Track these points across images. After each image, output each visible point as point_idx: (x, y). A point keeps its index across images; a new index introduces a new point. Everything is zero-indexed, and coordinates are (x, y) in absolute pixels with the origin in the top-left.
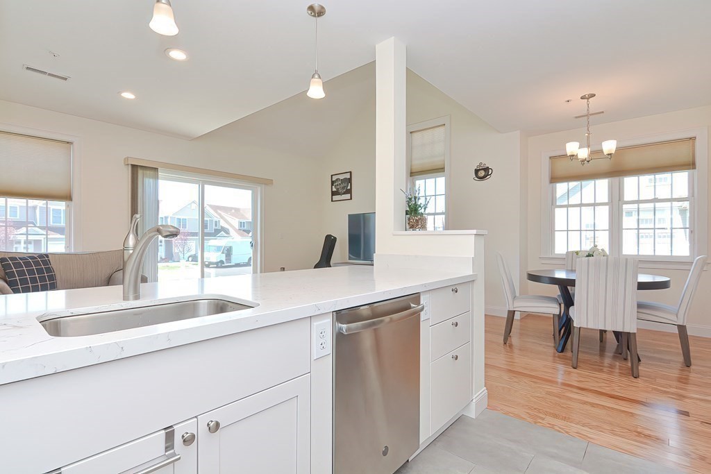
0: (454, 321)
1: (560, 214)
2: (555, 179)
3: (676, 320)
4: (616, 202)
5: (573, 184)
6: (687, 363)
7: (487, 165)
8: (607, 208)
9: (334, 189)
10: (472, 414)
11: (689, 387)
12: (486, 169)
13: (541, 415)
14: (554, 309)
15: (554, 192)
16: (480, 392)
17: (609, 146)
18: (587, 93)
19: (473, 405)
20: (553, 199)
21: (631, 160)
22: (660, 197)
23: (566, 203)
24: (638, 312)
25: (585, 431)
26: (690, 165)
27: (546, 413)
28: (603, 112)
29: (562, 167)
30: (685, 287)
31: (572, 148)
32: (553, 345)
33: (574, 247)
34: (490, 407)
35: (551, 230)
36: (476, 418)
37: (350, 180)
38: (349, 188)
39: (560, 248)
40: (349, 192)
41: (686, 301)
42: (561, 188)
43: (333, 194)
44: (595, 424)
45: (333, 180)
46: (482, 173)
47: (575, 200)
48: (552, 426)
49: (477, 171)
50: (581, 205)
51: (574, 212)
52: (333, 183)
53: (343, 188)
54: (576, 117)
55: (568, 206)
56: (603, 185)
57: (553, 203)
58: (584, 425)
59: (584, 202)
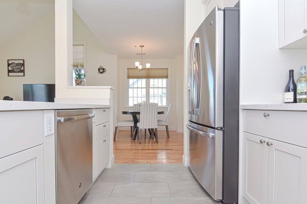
0: (104, 124)
1: (130, 90)
2: (129, 77)
3: (165, 124)
4: (148, 87)
5: (135, 80)
6: (168, 137)
7: (104, 67)
8: (145, 89)
9: (10, 69)
10: (109, 166)
11: (169, 143)
12: (103, 69)
13: (134, 160)
14: (132, 124)
15: (128, 82)
16: (112, 156)
17: (148, 66)
18: (142, 45)
19: (110, 162)
20: (128, 85)
21: (152, 73)
22: (159, 86)
23: (133, 87)
24: (158, 123)
25: (149, 161)
26: (167, 77)
27: (136, 159)
28: (145, 54)
29: (132, 73)
30: (168, 113)
31: (137, 64)
32: (131, 138)
33: (135, 103)
34: (115, 162)
35: (128, 97)
36: (111, 168)
37: (23, 65)
38: (22, 69)
39: (131, 104)
40: (23, 71)
41: (168, 118)
42: (131, 81)
43: (9, 71)
44: (150, 158)
45: (9, 63)
46: (101, 71)
47: (135, 86)
48: (138, 162)
49: (99, 69)
50: (137, 88)
51: (135, 90)
52: (9, 65)
53: (18, 69)
54: (137, 54)
55: (133, 88)
56: (144, 80)
57: (128, 87)
58: (148, 159)
59: (138, 87)
